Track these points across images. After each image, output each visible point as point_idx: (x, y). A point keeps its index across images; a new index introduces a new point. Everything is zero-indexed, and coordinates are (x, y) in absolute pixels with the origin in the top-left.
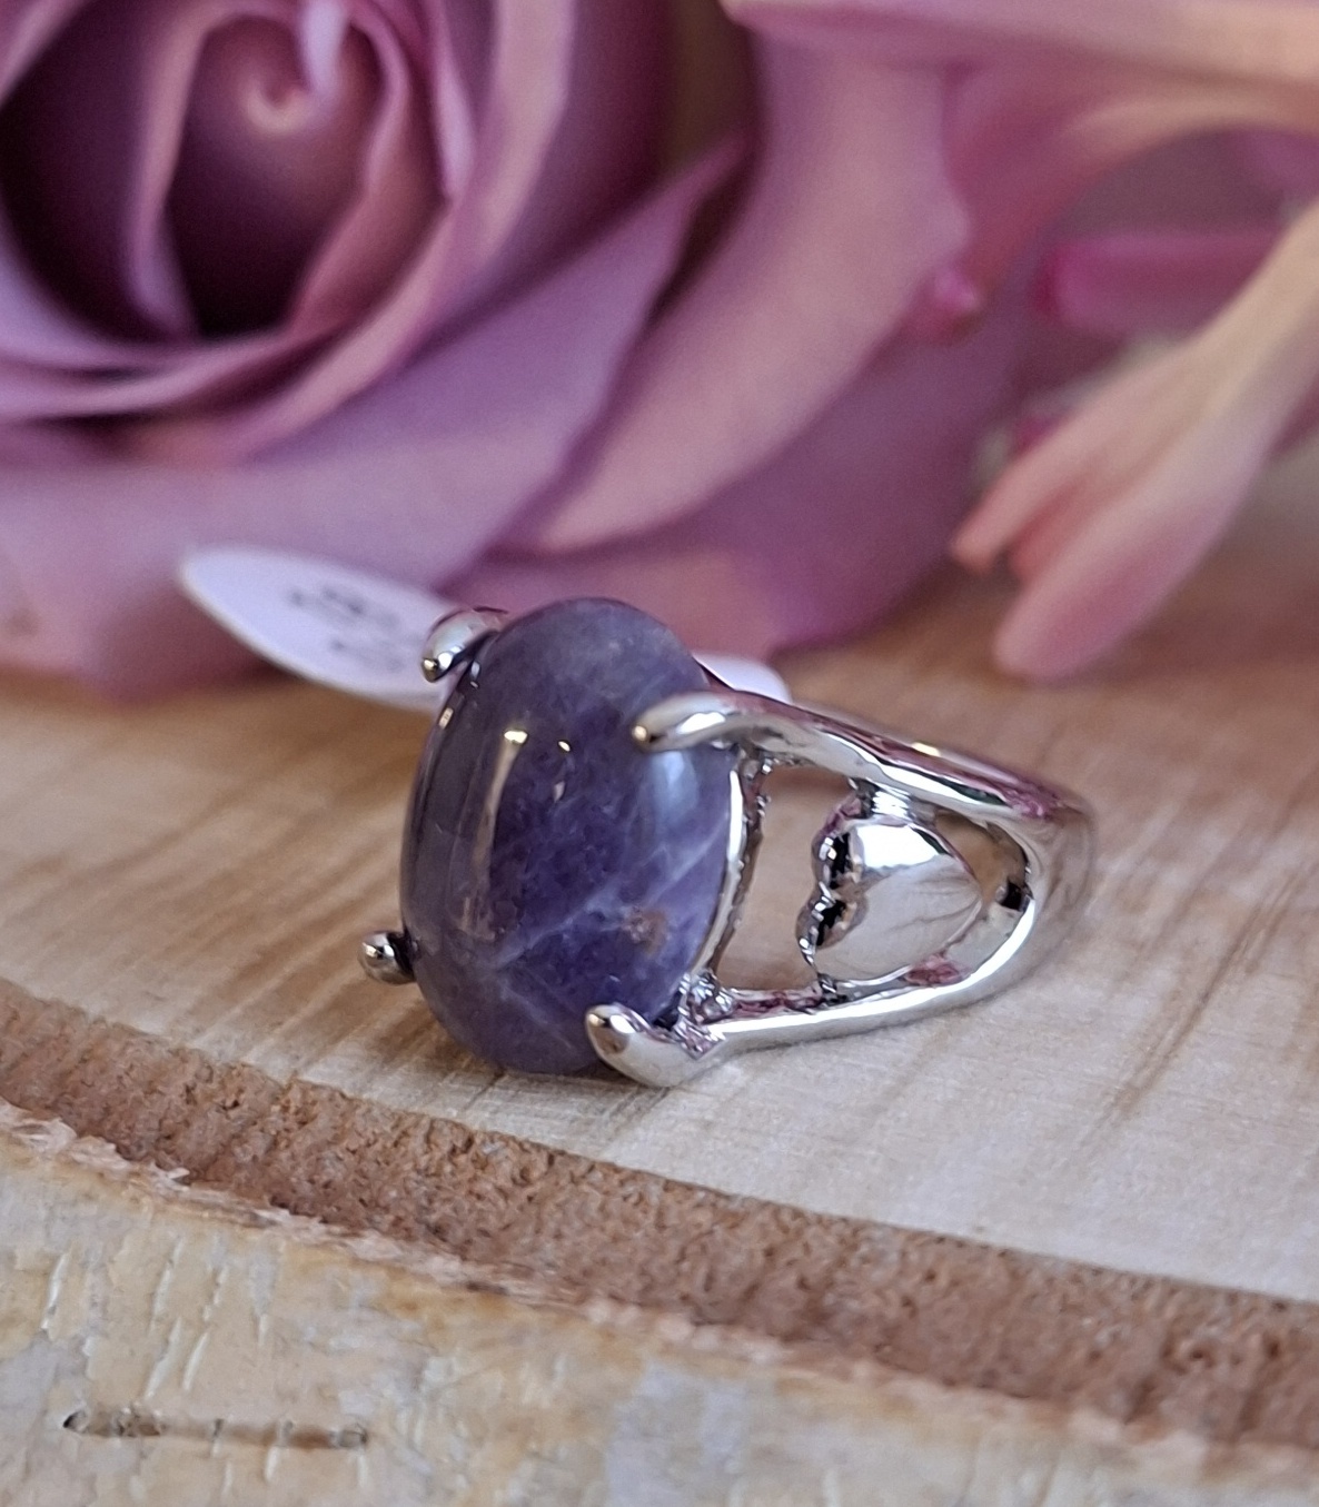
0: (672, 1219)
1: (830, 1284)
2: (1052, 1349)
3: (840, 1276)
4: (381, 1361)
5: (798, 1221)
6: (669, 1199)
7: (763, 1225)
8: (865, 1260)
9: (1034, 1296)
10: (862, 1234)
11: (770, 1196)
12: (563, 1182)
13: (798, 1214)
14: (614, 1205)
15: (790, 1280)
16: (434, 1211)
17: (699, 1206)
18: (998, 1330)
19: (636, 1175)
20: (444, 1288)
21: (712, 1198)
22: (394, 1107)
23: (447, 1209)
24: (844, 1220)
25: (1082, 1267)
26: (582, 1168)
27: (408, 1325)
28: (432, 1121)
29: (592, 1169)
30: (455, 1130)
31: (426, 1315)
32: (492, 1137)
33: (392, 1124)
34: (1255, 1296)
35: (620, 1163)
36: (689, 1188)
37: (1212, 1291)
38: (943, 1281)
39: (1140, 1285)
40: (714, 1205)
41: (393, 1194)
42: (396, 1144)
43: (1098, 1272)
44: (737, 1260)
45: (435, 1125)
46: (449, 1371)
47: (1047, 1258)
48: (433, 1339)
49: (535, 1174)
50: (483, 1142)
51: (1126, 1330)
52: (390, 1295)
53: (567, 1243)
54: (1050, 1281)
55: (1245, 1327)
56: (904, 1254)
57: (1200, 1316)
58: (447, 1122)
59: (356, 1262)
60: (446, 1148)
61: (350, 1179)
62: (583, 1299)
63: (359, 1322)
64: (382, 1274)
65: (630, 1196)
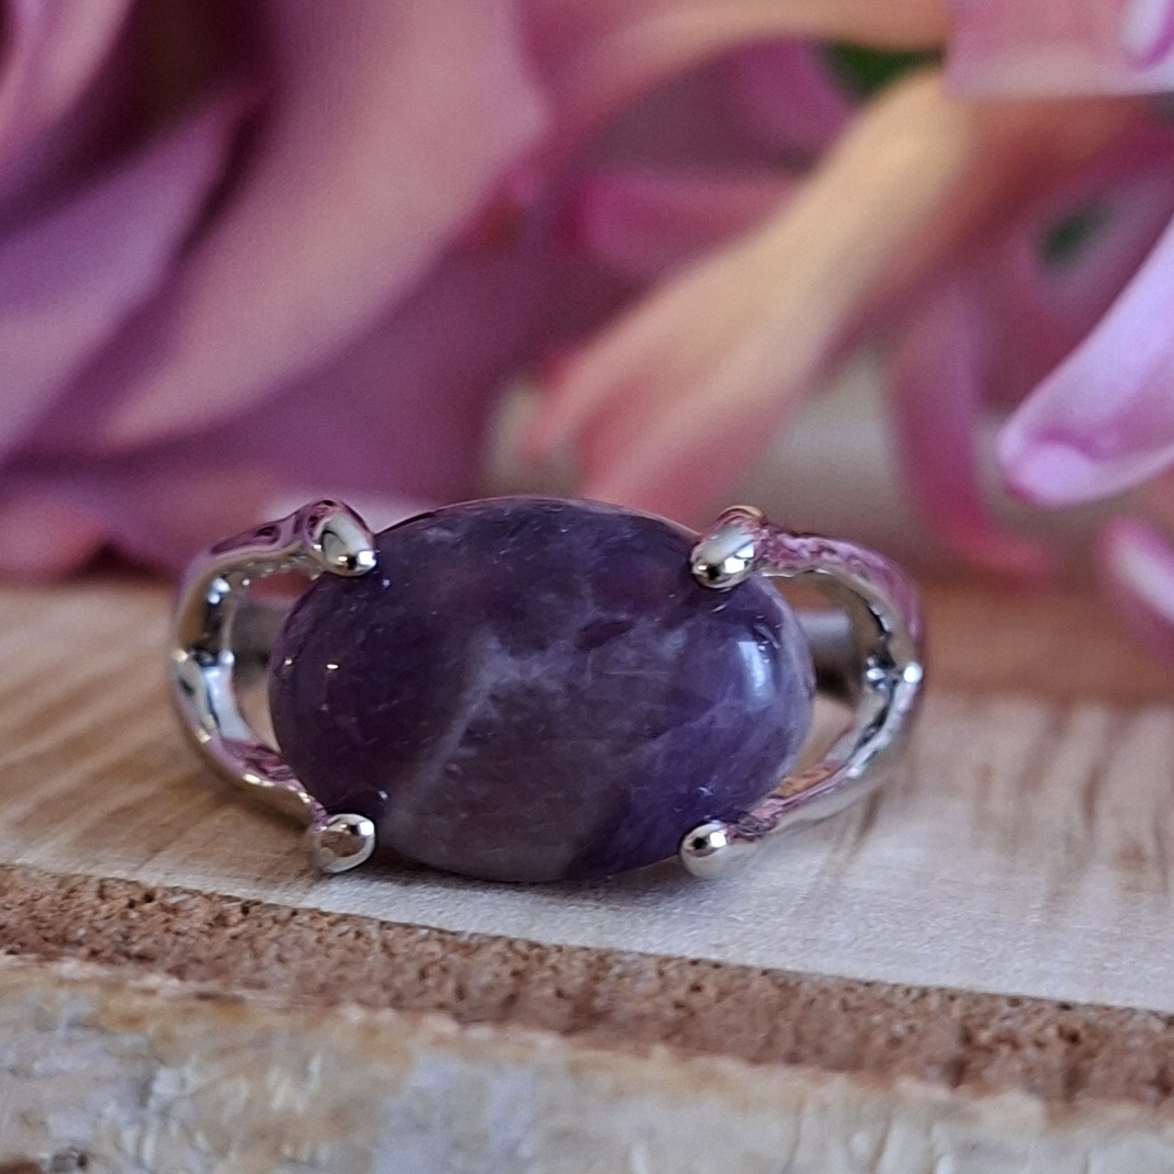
0: (399, 948)
1: (594, 994)
2: (849, 1037)
3: (601, 987)
4: (96, 1079)
5: (536, 951)
6: (391, 934)
7: (499, 954)
8: (621, 976)
9: (812, 1002)
10: (609, 960)
11: (499, 932)
12: (268, 924)
13: (533, 945)
14: (331, 938)
15: (549, 991)
16: (133, 943)
17: (426, 939)
18: (786, 1025)
19: (345, 918)
20: (170, 1000)
21: (435, 934)
22: (54, 871)
23: (147, 943)
24: (586, 949)
25: (851, 981)
26: (285, 914)
27: (129, 1040)
28: (102, 881)
29: (294, 913)
30: (130, 887)
31: (151, 1029)
32: (174, 891)
33: (55, 884)
34: (1036, 1000)
35: (324, 909)
36: (407, 926)
37: (994, 997)
38: (710, 991)
39: (915, 994)
40: (441, 941)
41: (82, 932)
42: (67, 897)
43: (868, 984)
44: (486, 979)
45: (107, 883)
46: (183, 1083)
47: (813, 975)
48: (161, 1053)
49: (233, 920)
50: (165, 896)
51: (919, 1023)
52: (106, 1010)
53: (295, 966)
54: (824, 991)
55: (1038, 1022)
56: (661, 974)
57: (991, 1013)
58: (119, 881)
59: (61, 982)
60: (125, 902)
61: (27, 922)
62: (333, 1003)
63: (69, 1042)
64: (95, 990)
65: (347, 932)
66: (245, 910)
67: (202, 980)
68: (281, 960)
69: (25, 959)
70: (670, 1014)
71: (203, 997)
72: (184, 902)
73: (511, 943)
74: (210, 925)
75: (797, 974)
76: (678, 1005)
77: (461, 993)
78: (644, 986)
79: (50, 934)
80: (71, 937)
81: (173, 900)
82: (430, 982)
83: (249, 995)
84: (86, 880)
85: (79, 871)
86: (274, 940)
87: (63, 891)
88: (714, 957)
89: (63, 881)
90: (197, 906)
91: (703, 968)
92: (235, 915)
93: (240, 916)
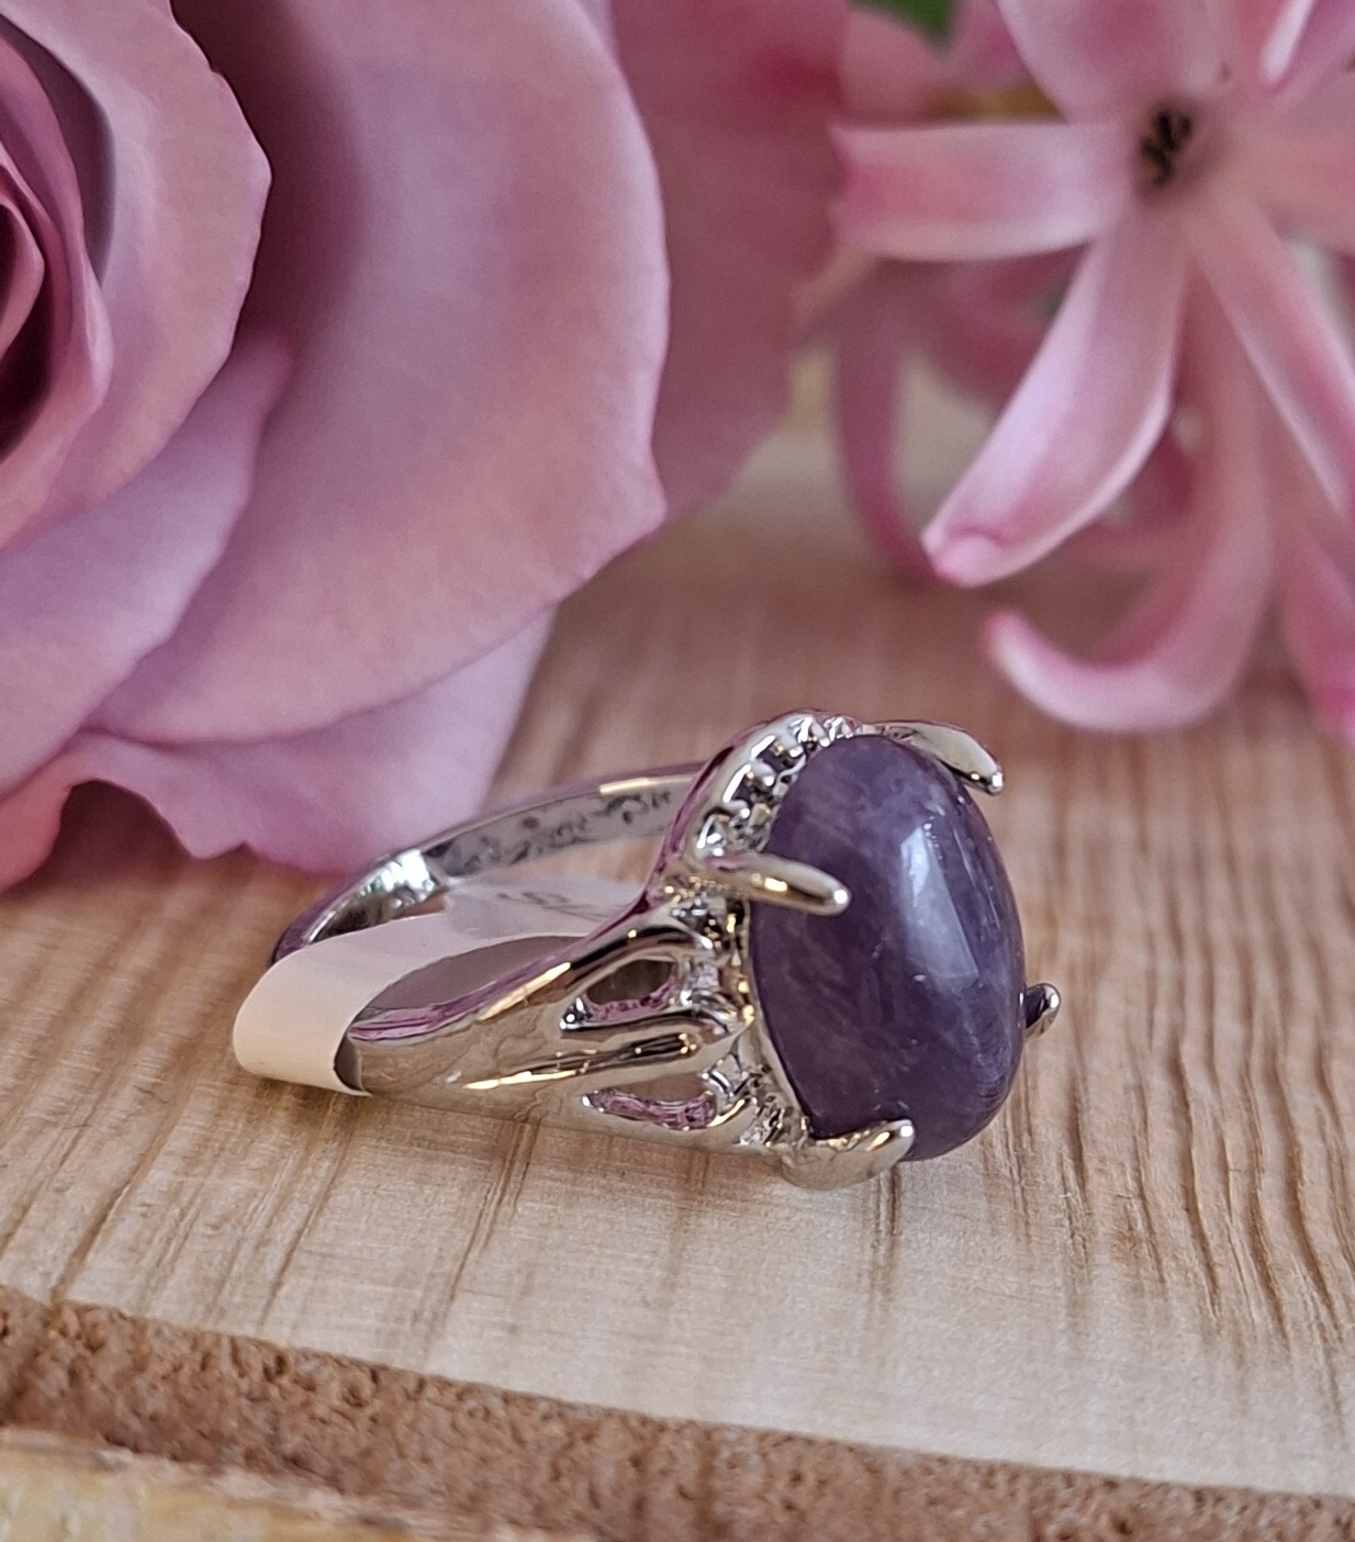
66: (374, 1377)
67: (362, 1493)
68: (426, 1460)
69: (190, 1472)
70: (783, 1518)
71: (368, 1522)
72: (317, 1369)
73: (624, 1418)
74: (347, 1401)
75: (881, 1451)
76: (789, 1507)
77: (594, 1498)
78: (752, 1480)
79: (205, 1428)
80: (226, 1433)
81: (306, 1367)
82: (565, 1483)
83: (407, 1516)
84: (218, 1337)
85: (209, 1326)
86: (412, 1426)
87: (198, 1357)
88: (805, 1429)
89: (195, 1341)
90: (332, 1377)
91: (798, 1447)
92: (367, 1388)
93: (374, 1386)
